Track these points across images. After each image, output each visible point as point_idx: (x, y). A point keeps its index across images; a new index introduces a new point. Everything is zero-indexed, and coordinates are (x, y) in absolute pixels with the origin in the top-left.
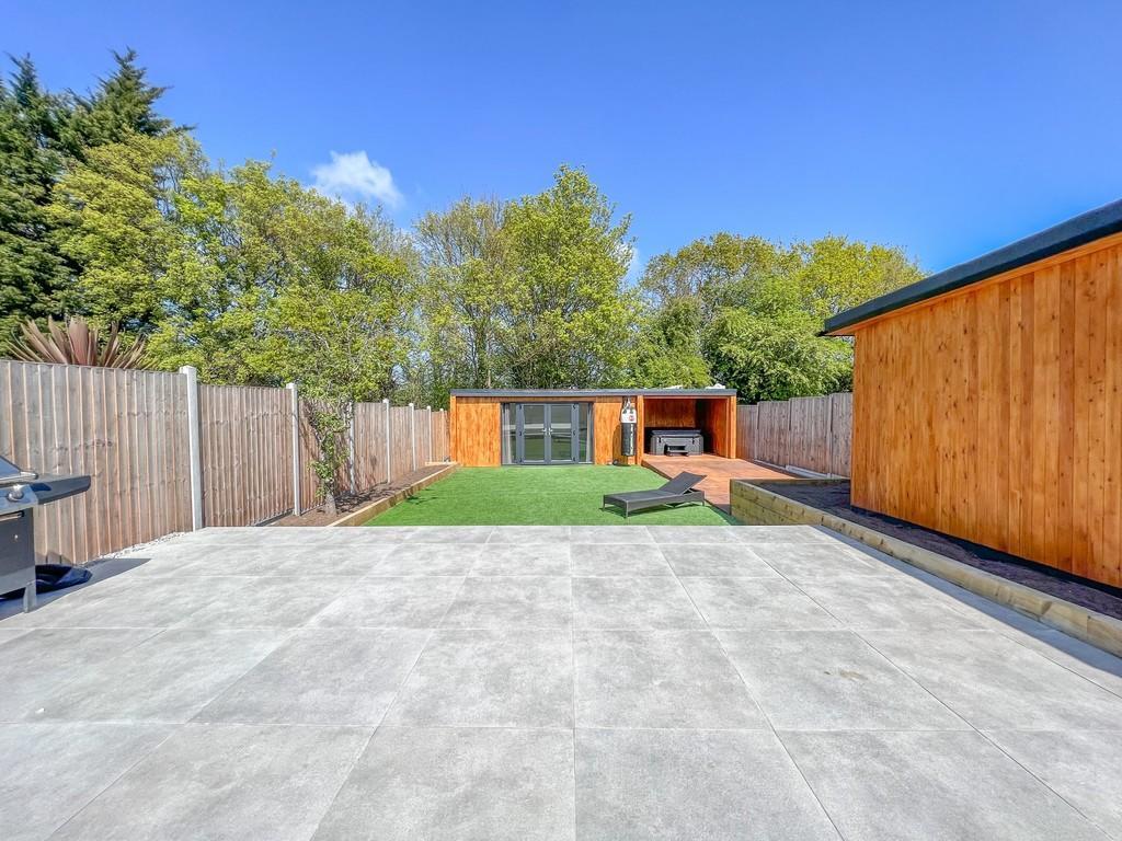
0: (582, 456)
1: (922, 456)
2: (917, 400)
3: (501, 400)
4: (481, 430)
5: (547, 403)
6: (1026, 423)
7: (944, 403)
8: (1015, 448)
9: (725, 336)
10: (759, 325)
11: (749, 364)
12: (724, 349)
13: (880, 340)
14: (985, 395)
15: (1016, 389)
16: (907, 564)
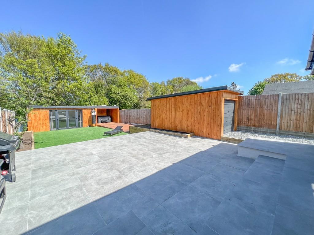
0: (79, 125)
1: (161, 119)
2: (160, 112)
3: (49, 109)
4: (41, 119)
5: (67, 110)
6: (172, 115)
7: (163, 112)
8: (171, 118)
9: (111, 92)
10: (119, 90)
11: (117, 100)
12: (111, 95)
13: (155, 102)
14: (168, 111)
15: (171, 111)
16: (162, 133)
